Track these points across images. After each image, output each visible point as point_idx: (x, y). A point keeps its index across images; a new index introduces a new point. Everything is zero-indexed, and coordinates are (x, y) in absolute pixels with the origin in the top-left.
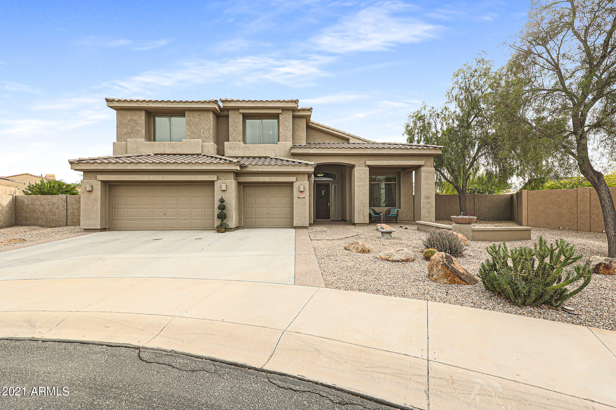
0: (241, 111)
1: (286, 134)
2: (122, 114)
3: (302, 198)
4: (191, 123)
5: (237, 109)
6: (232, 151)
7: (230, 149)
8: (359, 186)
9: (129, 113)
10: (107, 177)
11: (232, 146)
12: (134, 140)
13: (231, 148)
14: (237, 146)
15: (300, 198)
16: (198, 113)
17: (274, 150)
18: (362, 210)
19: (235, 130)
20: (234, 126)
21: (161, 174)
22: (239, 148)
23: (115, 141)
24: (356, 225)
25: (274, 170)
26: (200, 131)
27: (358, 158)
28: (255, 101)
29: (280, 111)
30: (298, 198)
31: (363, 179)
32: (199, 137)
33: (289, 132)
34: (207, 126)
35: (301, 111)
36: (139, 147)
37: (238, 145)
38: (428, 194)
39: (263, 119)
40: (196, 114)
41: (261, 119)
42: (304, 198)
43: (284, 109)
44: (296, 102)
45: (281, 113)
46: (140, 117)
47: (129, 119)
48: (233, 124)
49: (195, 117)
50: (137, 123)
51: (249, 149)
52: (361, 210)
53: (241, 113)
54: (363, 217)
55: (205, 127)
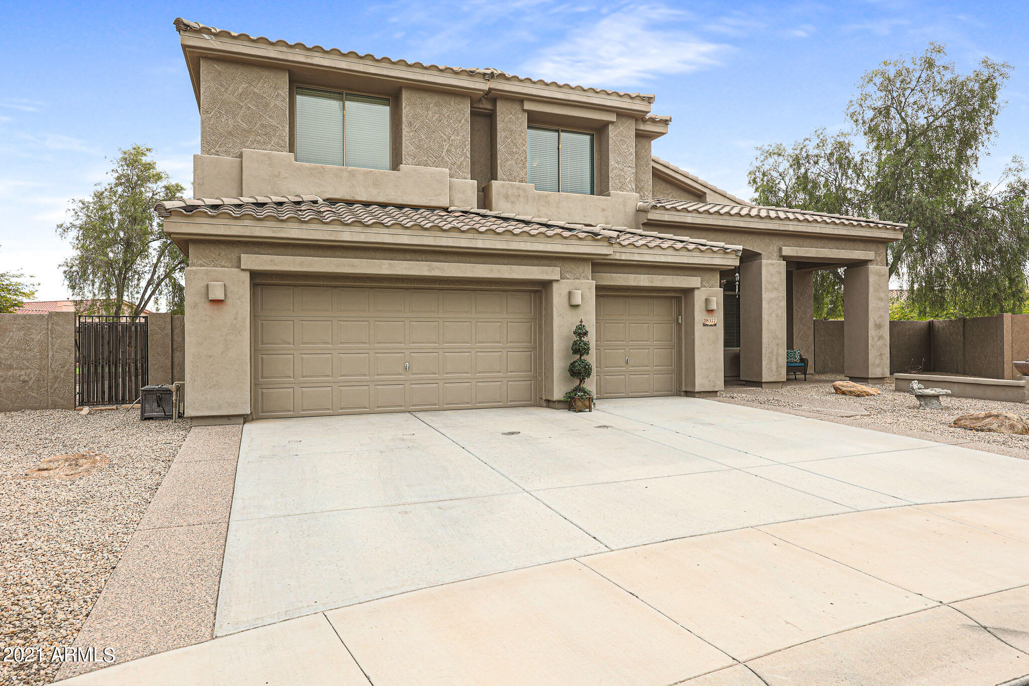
0: (528, 106)
1: (622, 174)
2: (220, 73)
3: (711, 325)
4: (417, 124)
5: (519, 99)
6: (509, 206)
7: (504, 199)
8: (770, 301)
9: (239, 73)
10: (272, 261)
11: (510, 192)
12: (264, 155)
13: (507, 197)
14: (521, 192)
15: (707, 325)
16: (436, 98)
17: (603, 210)
18: (775, 353)
19: (512, 153)
20: (509, 141)
21: (420, 259)
22: (527, 197)
23: (199, 153)
24: (763, 385)
25: (663, 259)
26: (441, 147)
27: (767, 240)
28: (567, 86)
29: (612, 118)
30: (704, 325)
31: (776, 286)
32: (443, 164)
33: (629, 169)
34: (458, 134)
35: (648, 123)
36: (278, 176)
37: (524, 190)
38: (879, 320)
39: (563, 131)
40: (431, 100)
41: (557, 131)
42: (715, 325)
43: (623, 114)
44: (650, 100)
45: (612, 123)
46: (276, 89)
47: (240, 91)
48: (506, 137)
49: (428, 109)
50: (267, 105)
51: (548, 203)
52: (772, 352)
53: (525, 111)
54: (777, 368)
55: (453, 138)
